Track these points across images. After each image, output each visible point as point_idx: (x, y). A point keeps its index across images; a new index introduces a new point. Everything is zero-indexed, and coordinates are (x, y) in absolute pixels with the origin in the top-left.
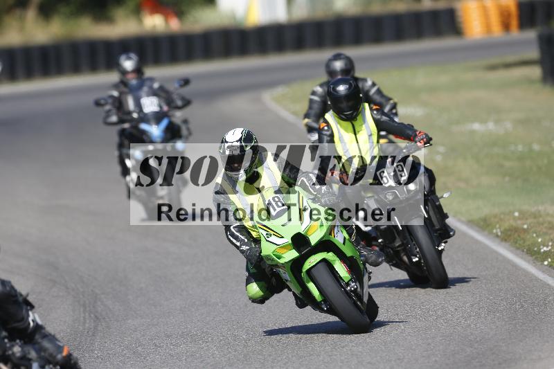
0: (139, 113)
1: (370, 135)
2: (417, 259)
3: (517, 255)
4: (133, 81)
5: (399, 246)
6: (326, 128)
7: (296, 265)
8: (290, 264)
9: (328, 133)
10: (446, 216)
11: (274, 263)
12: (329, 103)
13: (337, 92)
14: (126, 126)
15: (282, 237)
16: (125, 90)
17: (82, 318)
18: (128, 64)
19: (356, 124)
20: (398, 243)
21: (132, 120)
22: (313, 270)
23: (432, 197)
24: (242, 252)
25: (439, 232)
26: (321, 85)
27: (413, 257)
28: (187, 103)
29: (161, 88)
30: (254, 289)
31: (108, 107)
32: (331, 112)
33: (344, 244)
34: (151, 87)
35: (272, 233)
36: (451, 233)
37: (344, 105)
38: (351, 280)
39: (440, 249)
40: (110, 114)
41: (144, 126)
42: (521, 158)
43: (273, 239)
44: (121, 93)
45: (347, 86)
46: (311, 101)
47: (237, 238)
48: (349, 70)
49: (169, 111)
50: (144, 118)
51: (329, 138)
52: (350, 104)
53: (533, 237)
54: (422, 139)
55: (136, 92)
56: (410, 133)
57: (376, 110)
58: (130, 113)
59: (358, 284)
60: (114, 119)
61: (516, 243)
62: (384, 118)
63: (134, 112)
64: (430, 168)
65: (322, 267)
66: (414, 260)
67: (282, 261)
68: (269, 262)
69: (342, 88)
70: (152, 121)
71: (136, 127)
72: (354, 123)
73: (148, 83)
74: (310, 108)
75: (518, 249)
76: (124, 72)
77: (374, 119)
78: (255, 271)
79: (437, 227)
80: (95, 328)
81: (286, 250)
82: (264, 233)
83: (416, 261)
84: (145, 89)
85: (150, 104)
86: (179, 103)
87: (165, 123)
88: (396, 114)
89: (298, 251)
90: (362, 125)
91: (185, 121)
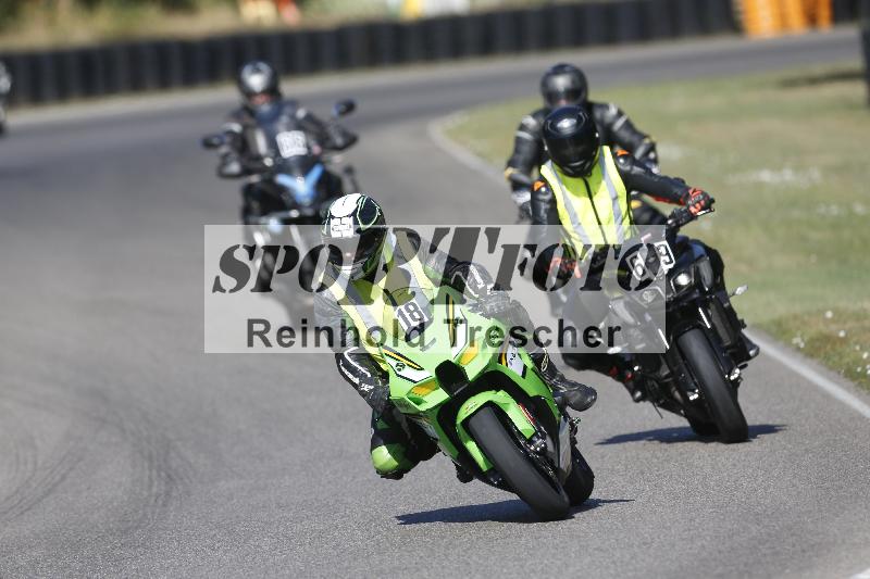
0: (274, 158)
1: (615, 199)
2: (696, 396)
3: (830, 379)
4: (264, 107)
5: (667, 377)
6: (543, 189)
7: (447, 412)
8: (436, 411)
9: (547, 197)
10: (742, 325)
11: (409, 411)
12: (546, 148)
13: (557, 130)
14: (255, 179)
15: (422, 369)
16: (250, 121)
17: (146, 479)
18: (256, 81)
19: (591, 181)
20: (665, 372)
21: (263, 170)
22: (472, 421)
23: (719, 294)
24: (363, 394)
25: (729, 351)
26: (535, 115)
27: (689, 393)
28: (351, 141)
29: (309, 118)
30: (383, 456)
31: (224, 150)
32: (549, 163)
33: (524, 375)
34: (293, 117)
35: (405, 362)
36: (752, 353)
37: (570, 151)
38: (535, 434)
39: (732, 378)
40: (229, 159)
41: (282, 179)
42: (836, 225)
43: (407, 372)
44: (245, 127)
45: (575, 121)
46: (519, 141)
47: (354, 371)
48: (578, 91)
49: (321, 154)
50: (283, 166)
51: (548, 206)
52: (580, 149)
53: (855, 351)
54: (699, 202)
55: (268, 124)
56: (678, 191)
57: (623, 156)
58: (259, 158)
59: (549, 441)
60: (235, 168)
61: (829, 359)
62: (637, 170)
63: (266, 156)
64: (714, 248)
65: (487, 415)
66: (691, 398)
67: (422, 408)
68: (403, 410)
69: (566, 124)
70: (296, 171)
71: (270, 182)
72: (588, 179)
73: (288, 110)
74: (517, 151)
75: (831, 369)
76: (249, 94)
77: (619, 171)
78: (385, 426)
79: (727, 342)
80: (168, 494)
81: (428, 391)
82: (394, 363)
83: (694, 400)
84: (284, 119)
85: (292, 144)
86: (339, 141)
87: (316, 173)
88: (655, 161)
89: (448, 390)
90: (600, 183)
91: (349, 170)
